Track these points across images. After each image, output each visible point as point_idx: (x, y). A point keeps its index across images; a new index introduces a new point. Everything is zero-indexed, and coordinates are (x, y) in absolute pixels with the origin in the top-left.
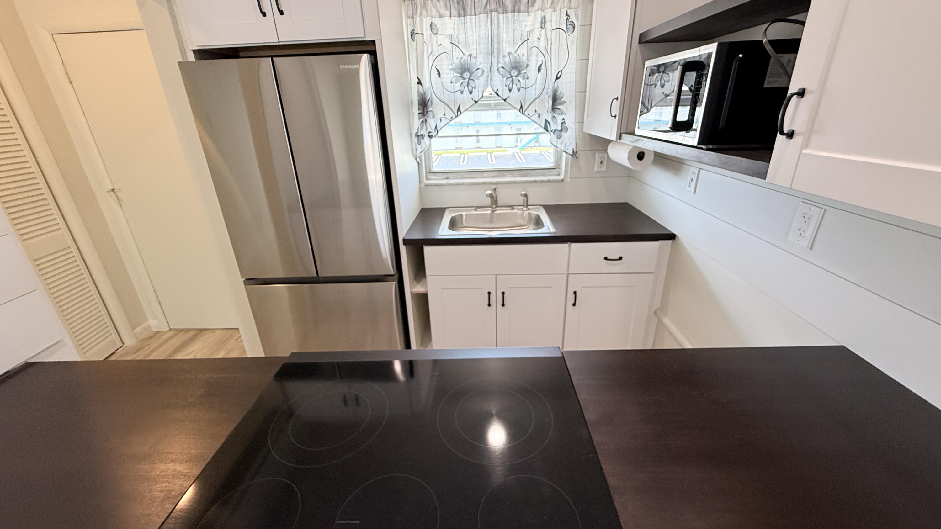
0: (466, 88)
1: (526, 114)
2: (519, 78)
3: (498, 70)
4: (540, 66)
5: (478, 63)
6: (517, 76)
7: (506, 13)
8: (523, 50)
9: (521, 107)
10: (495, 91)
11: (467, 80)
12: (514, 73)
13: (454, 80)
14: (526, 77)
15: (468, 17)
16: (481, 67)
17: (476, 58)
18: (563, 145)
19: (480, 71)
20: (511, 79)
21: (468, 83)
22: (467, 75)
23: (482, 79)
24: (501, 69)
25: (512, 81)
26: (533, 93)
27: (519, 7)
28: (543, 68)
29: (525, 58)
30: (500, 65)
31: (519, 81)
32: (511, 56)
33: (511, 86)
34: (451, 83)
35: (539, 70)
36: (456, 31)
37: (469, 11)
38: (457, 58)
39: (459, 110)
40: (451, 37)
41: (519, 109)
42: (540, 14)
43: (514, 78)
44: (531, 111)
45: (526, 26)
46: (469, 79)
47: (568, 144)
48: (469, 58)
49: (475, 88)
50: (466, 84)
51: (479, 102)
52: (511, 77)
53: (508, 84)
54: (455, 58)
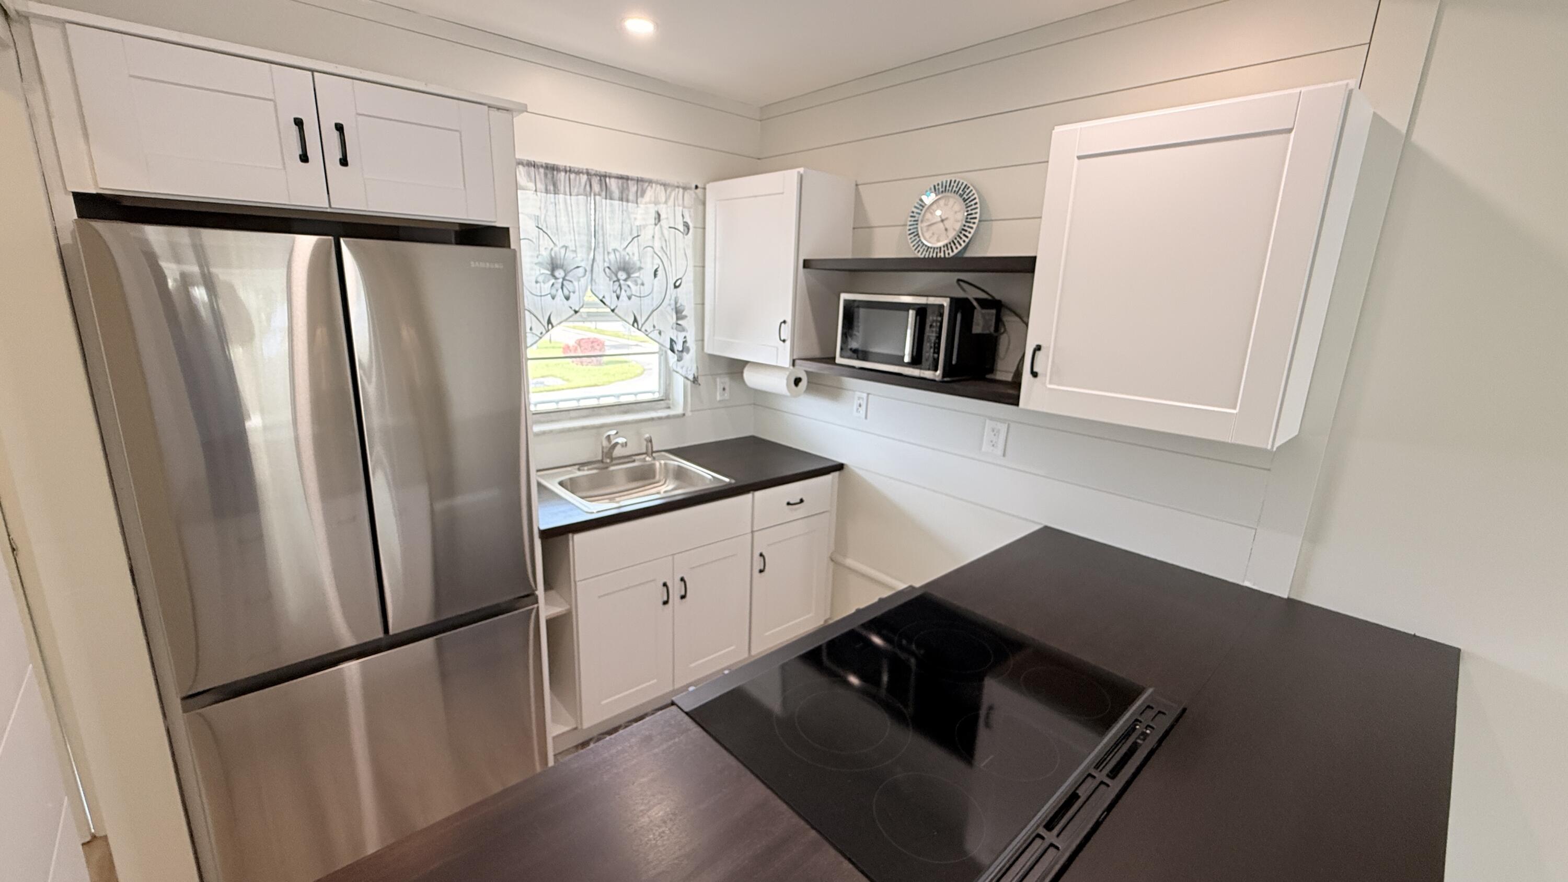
0: (560, 290)
1: (643, 329)
2: (629, 283)
3: (604, 270)
4: (656, 271)
5: (579, 259)
6: (625, 280)
7: (611, 199)
8: (633, 249)
9: (635, 320)
10: (601, 297)
11: (561, 280)
12: (622, 275)
13: (540, 279)
14: (639, 282)
15: (561, 196)
16: (583, 264)
17: (575, 251)
18: (684, 369)
19: (581, 270)
20: (617, 283)
21: (563, 285)
22: (559, 273)
24: (607, 270)
25: (620, 286)
26: (647, 305)
27: (628, 195)
28: (659, 273)
29: (636, 258)
30: (606, 265)
31: (629, 286)
32: (617, 254)
33: (618, 292)
34: (537, 282)
35: (655, 275)
36: (544, 211)
37: (562, 189)
38: (546, 249)
39: (549, 322)
40: (537, 218)
41: (631, 322)
42: (652, 209)
43: (622, 282)
44: (648, 326)
45: (635, 219)
46: (564, 279)
47: (689, 369)
48: (563, 251)
49: (574, 292)
50: (560, 285)
51: (582, 310)
52: (618, 280)
53: (615, 289)
54: (542, 249)
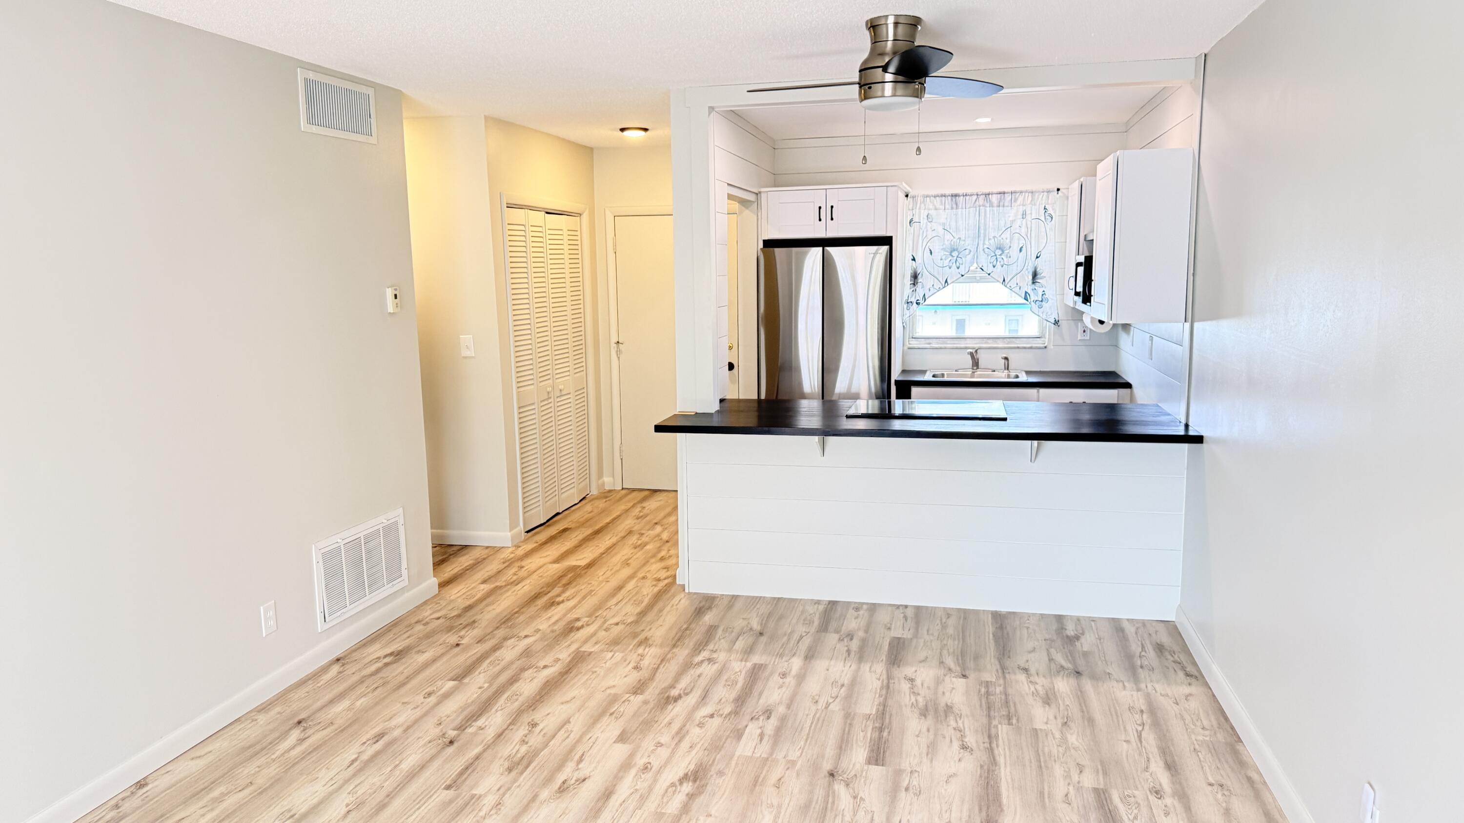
0: (955, 263)
1: (1008, 286)
2: (1002, 257)
3: (983, 250)
4: (1022, 247)
5: (967, 244)
6: (1000, 255)
7: (992, 207)
8: (1007, 234)
9: (1004, 280)
10: (981, 267)
11: (955, 258)
12: (998, 252)
13: (944, 258)
14: (1009, 256)
15: (960, 210)
16: (969, 247)
17: (964, 240)
18: (1045, 314)
19: (967, 251)
20: (995, 257)
21: (956, 260)
22: (955, 254)
23: (969, 257)
24: (986, 250)
25: (997, 258)
26: (1014, 269)
27: (1004, 203)
28: (1024, 249)
29: (1008, 241)
30: (985, 246)
31: (1003, 259)
32: (996, 239)
33: (995, 262)
34: (941, 259)
35: (1021, 250)
36: (949, 220)
37: (960, 206)
38: (948, 240)
39: (946, 281)
40: (944, 224)
41: (1002, 282)
42: (1021, 209)
43: (998, 256)
44: (1013, 284)
45: (1009, 217)
46: (957, 257)
47: (1049, 313)
48: (958, 241)
49: (962, 264)
50: (955, 261)
51: (965, 275)
52: (996, 255)
53: (992, 261)
54: (946, 242)
